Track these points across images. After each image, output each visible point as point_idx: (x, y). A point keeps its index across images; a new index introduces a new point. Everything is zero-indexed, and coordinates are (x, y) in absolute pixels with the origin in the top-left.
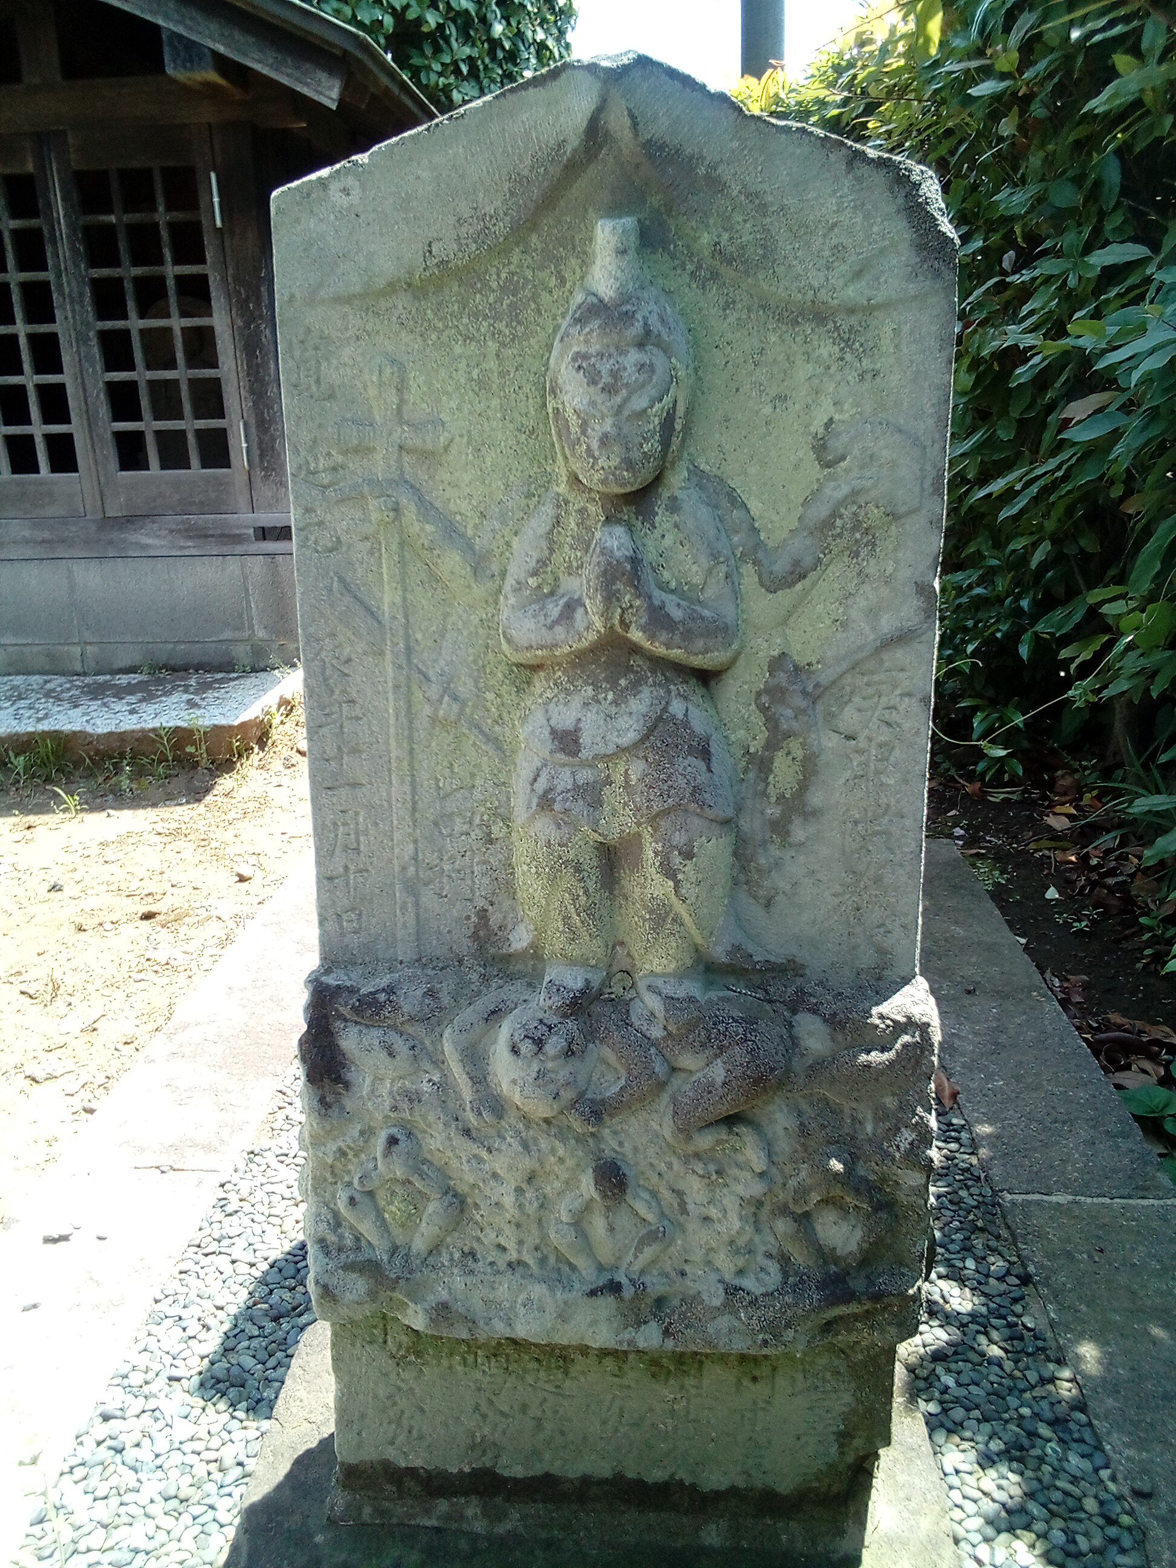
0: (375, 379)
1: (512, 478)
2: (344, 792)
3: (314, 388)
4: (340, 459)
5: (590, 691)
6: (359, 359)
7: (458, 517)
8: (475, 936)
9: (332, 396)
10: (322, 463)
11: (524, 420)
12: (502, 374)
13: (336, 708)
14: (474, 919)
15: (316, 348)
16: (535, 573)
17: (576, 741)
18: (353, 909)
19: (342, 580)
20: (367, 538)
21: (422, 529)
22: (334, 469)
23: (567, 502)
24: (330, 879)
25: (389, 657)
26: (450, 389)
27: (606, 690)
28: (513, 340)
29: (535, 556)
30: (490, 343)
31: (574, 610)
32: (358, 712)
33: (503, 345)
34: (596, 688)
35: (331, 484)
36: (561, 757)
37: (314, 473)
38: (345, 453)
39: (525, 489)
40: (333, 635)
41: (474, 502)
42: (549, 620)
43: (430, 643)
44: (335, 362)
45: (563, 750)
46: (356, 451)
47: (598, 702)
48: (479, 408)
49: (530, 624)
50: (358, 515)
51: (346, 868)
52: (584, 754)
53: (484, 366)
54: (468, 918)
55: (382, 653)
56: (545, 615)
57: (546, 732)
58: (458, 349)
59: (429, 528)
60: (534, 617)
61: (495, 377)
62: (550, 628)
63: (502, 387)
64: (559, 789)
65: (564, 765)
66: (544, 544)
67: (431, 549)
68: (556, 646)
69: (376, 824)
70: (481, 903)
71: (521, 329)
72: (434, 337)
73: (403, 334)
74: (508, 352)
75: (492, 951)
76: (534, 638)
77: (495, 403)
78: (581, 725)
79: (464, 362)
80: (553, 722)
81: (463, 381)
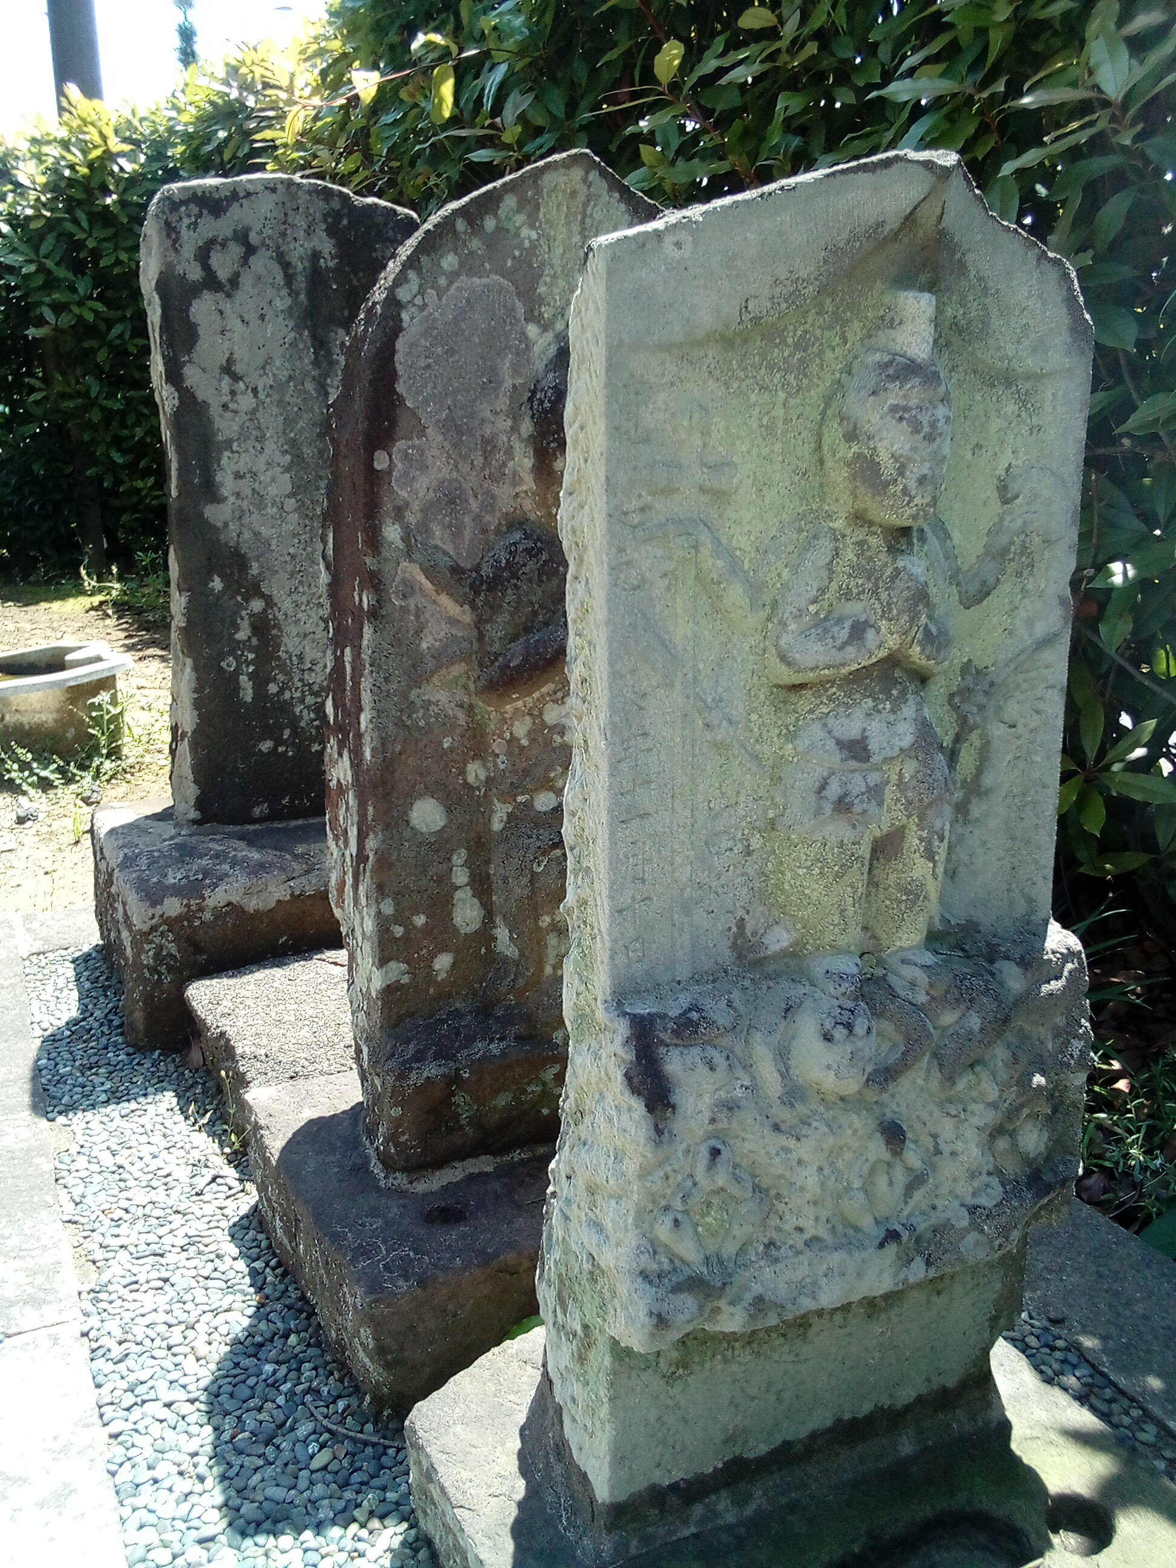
0: (685, 423)
1: (784, 515)
2: (635, 824)
3: (632, 432)
4: (649, 499)
5: (869, 703)
6: (671, 404)
7: (738, 553)
8: (734, 947)
9: (646, 440)
10: (635, 504)
11: (799, 463)
12: (786, 421)
13: (632, 743)
14: (734, 929)
15: (637, 393)
16: (814, 601)
17: (865, 749)
18: (637, 940)
19: (644, 616)
20: (665, 575)
21: (714, 565)
22: (642, 510)
23: (844, 536)
24: (620, 912)
25: (678, 687)
26: (743, 433)
27: (883, 701)
28: (798, 391)
29: (815, 585)
30: (780, 393)
31: (864, 631)
32: (649, 743)
33: (790, 395)
34: (875, 700)
35: (641, 524)
36: (853, 764)
37: (625, 514)
38: (653, 494)
39: (797, 525)
40: (633, 672)
41: (752, 538)
42: (839, 642)
43: (709, 672)
44: (651, 406)
45: (854, 758)
46: (662, 492)
47: (879, 712)
48: (765, 451)
49: (819, 647)
50: (660, 553)
51: (633, 898)
52: (876, 759)
53: (773, 413)
54: (730, 929)
55: (672, 685)
56: (833, 637)
57: (831, 745)
58: (753, 398)
59: (720, 563)
60: (820, 640)
61: (780, 425)
62: (841, 649)
63: (785, 433)
64: (855, 793)
65: (854, 771)
66: (825, 574)
67: (719, 583)
68: (843, 665)
69: (659, 851)
70: (740, 913)
71: (805, 381)
72: (736, 385)
73: (710, 382)
74: (792, 402)
75: (750, 956)
76: (822, 660)
77: (778, 447)
78: (867, 734)
79: (758, 410)
80: (836, 734)
81: (755, 427)
